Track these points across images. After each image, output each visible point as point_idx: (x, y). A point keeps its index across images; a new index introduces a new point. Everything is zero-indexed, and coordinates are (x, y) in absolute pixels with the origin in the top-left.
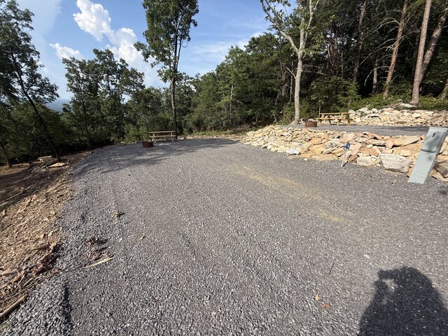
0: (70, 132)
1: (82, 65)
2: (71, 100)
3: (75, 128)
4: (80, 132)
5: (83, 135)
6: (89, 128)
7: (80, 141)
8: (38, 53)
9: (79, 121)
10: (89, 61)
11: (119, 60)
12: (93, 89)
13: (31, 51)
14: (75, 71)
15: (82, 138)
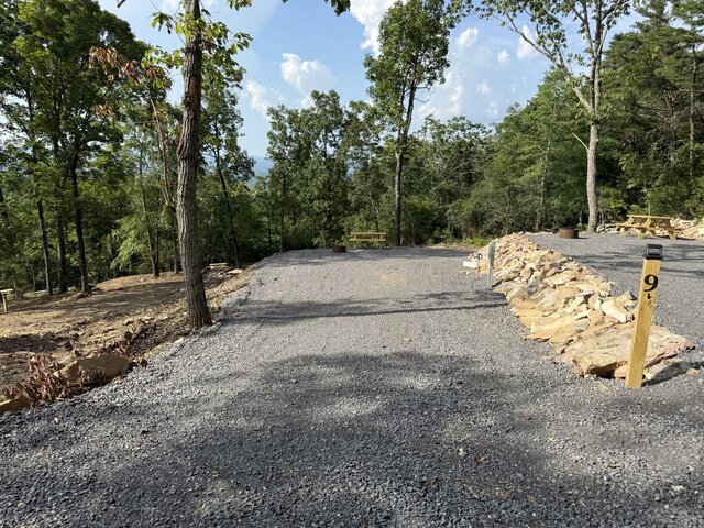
0: (258, 226)
1: (293, 117)
2: (268, 174)
3: (266, 219)
4: (273, 227)
5: (277, 232)
6: (286, 219)
7: (271, 242)
8: (242, 120)
9: (274, 207)
10: (304, 111)
11: (348, 104)
12: (302, 154)
13: (235, 116)
14: (282, 127)
15: (273, 238)
